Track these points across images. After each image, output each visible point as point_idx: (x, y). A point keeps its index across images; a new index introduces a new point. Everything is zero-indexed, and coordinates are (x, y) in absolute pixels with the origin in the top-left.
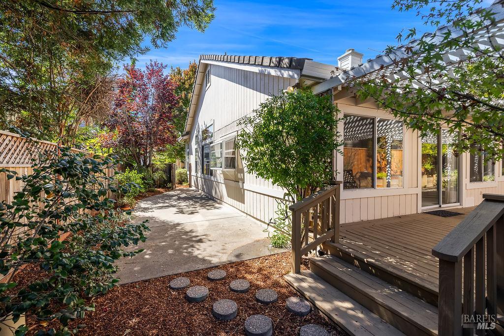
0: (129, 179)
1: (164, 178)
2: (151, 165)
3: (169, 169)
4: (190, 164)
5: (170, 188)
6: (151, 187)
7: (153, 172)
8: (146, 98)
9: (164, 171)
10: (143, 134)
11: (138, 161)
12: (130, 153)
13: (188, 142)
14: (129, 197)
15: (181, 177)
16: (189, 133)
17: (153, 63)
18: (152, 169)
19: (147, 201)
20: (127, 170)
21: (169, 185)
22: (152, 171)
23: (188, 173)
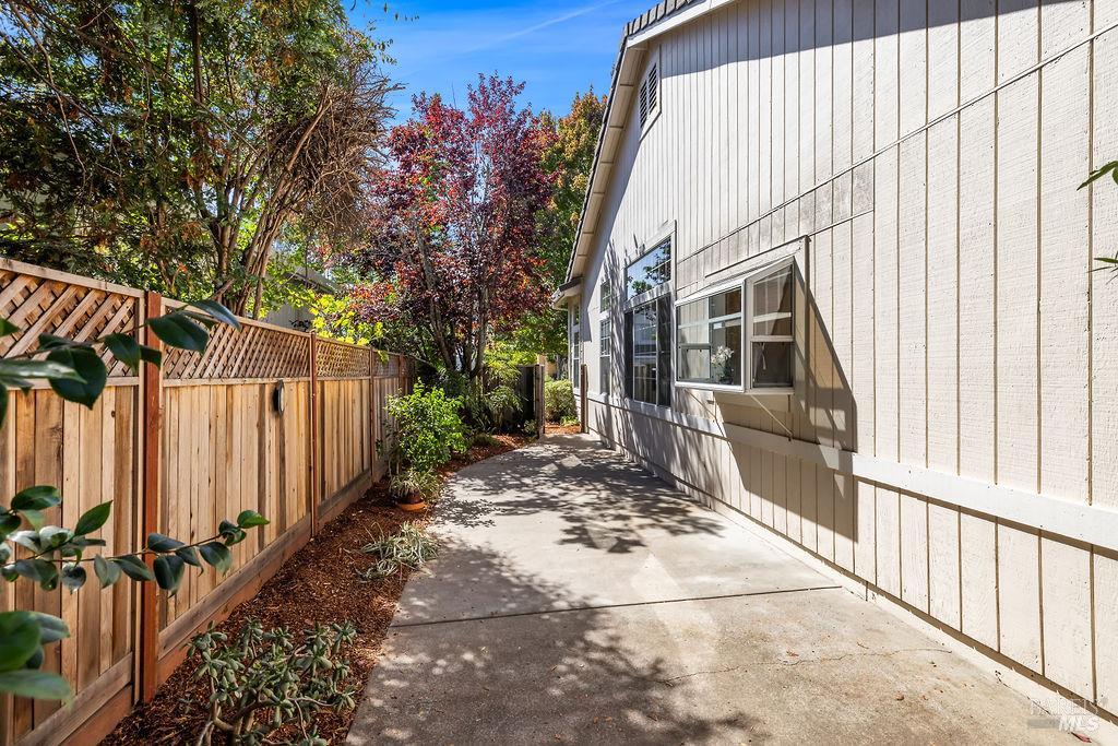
0: (421, 413)
1: (515, 407)
2: (482, 371)
3: (528, 380)
4: (583, 368)
5: (532, 434)
6: (481, 431)
7: (487, 389)
8: (468, 184)
9: (516, 387)
10: (461, 285)
11: (448, 359)
12: (432, 339)
13: (578, 306)
14: (421, 469)
15: (558, 402)
16: (581, 281)
17: (487, 84)
18: (485, 381)
19: (471, 476)
20: (418, 387)
21: (529, 426)
22: (485, 386)
23: (577, 391)
